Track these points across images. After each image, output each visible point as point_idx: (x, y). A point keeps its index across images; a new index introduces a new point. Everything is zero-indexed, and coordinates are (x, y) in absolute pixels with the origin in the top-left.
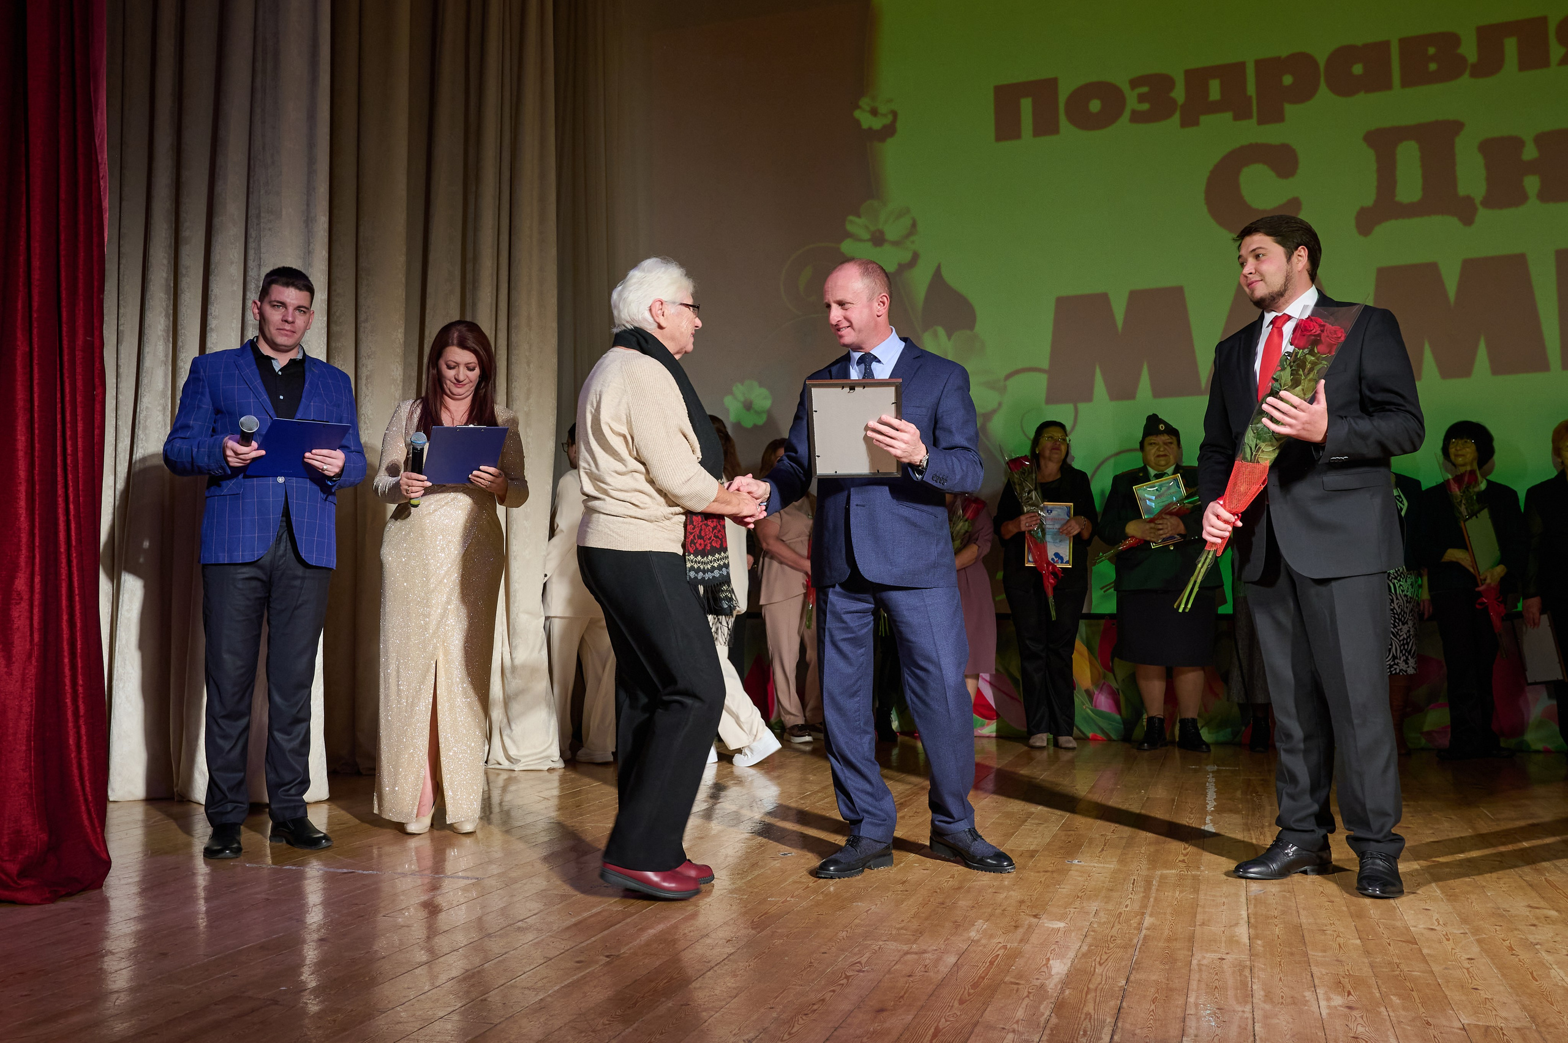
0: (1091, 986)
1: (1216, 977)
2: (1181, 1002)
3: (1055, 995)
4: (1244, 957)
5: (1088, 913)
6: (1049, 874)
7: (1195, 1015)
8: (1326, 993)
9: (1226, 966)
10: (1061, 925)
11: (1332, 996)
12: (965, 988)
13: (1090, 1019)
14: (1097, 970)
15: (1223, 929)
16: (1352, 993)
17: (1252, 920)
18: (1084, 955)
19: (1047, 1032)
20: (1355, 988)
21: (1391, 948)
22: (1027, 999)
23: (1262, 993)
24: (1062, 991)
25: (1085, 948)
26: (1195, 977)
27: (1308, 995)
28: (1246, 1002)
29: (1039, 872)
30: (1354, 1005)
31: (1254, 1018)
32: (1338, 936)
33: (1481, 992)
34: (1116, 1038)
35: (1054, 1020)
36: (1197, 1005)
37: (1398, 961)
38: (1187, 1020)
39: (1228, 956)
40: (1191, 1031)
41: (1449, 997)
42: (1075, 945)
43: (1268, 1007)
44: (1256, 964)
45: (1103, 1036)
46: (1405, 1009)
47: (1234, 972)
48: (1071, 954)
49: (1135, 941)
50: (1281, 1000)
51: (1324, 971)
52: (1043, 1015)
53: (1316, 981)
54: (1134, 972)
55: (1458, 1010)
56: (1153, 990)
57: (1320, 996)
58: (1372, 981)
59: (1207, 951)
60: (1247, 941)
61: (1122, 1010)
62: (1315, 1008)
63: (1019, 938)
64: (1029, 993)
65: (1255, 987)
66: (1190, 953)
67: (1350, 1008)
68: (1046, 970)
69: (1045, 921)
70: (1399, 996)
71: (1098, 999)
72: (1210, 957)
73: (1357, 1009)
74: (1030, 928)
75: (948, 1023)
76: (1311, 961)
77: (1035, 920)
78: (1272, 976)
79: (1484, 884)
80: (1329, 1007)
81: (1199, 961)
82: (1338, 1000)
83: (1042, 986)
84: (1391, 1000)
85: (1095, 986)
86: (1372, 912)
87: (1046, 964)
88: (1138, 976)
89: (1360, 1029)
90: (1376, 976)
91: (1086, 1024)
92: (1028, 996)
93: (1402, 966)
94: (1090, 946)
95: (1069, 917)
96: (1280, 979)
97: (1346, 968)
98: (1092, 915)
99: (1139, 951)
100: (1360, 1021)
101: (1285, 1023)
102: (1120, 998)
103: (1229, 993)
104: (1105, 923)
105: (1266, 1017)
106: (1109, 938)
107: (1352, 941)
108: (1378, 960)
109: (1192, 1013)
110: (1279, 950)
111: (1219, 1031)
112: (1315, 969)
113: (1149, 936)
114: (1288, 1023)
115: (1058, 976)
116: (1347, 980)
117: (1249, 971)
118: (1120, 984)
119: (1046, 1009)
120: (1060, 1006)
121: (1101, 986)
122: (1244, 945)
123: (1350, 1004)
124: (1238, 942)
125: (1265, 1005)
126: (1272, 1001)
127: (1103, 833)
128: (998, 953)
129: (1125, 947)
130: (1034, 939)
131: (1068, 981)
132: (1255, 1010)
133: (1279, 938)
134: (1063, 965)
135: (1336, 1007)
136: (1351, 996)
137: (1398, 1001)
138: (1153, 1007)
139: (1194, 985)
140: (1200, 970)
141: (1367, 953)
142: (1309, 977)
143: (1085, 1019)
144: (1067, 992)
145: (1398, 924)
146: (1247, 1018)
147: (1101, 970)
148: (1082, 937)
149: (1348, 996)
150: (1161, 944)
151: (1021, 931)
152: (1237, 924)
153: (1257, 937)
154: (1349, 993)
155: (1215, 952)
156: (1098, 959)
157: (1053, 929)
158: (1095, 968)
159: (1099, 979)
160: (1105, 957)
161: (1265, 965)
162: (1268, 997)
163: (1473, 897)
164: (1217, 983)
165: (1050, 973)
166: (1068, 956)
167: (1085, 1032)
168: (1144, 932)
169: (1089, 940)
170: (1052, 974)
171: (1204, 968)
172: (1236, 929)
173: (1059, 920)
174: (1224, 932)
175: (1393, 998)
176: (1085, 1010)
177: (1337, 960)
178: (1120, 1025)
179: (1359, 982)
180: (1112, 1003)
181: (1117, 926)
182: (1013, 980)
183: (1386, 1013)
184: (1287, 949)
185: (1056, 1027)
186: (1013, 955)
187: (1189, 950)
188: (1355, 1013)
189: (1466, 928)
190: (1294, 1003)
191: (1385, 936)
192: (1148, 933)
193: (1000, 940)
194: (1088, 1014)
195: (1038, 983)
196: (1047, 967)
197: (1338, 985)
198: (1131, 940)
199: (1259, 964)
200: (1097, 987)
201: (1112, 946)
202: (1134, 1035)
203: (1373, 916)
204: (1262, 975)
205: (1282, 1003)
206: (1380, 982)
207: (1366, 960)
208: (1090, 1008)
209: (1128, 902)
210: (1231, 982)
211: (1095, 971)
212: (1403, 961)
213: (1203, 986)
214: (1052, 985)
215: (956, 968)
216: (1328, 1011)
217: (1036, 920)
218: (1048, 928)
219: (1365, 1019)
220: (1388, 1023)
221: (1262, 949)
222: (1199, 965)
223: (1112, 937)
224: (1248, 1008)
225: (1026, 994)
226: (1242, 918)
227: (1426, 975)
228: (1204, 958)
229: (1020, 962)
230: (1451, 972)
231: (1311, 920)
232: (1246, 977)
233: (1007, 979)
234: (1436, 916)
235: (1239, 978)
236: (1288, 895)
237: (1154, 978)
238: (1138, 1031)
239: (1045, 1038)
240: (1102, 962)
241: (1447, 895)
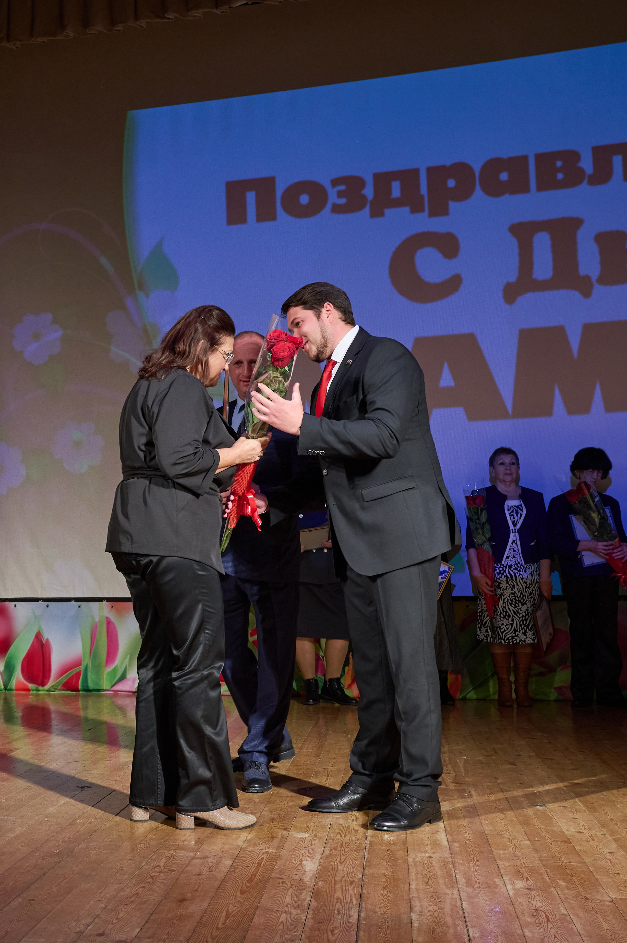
0: (337, 879)
1: (428, 870)
2: (406, 888)
3: (312, 885)
4: (447, 855)
5: (324, 826)
6: (289, 798)
7: (418, 897)
8: (510, 879)
9: (434, 862)
10: (306, 835)
11: (515, 881)
12: (243, 883)
13: (341, 902)
14: (339, 867)
15: (428, 836)
16: (529, 879)
17: (448, 829)
18: (328, 857)
19: (311, 912)
20: (531, 876)
21: (553, 846)
22: (291, 889)
23: (464, 880)
24: (316, 883)
25: (327, 852)
26: (413, 870)
27: (498, 881)
28: (454, 887)
29: (281, 797)
30: (532, 887)
31: (461, 898)
32: (513, 839)
33: (622, 876)
34: (362, 915)
35: (314, 904)
36: (417, 890)
37: (559, 855)
38: (412, 901)
39: (435, 855)
40: (417, 909)
41: (599, 880)
42: (319, 850)
43: (470, 890)
44: (456, 860)
45: (353, 914)
46: (568, 889)
47: (441, 867)
48: (318, 856)
49: (364, 846)
50: (478, 886)
51: (506, 864)
52: (305, 900)
53: (502, 871)
54: (367, 868)
55: (607, 889)
56: (383, 881)
57: (507, 882)
58: (543, 870)
59: (418, 852)
60: (447, 844)
61: (363, 896)
62: (504, 890)
63: (276, 845)
64: (292, 885)
65: (458, 876)
66: (406, 854)
67: (529, 889)
68: (301, 868)
69: (294, 832)
70: (564, 880)
71: (344, 887)
72: (421, 856)
73: (535, 890)
74: (284, 839)
75: (236, 908)
76: (496, 857)
77: (285, 832)
78: (469, 868)
79: (614, 799)
80: (514, 889)
81: (414, 859)
82: (519, 884)
83: (301, 880)
84: (558, 883)
85: (340, 878)
86: (535, 820)
87: (301, 864)
88: (370, 871)
89: (539, 904)
90: (544, 866)
91: (338, 905)
92: (291, 887)
93: (562, 859)
94: (331, 850)
95: (311, 829)
96: (476, 870)
97: (522, 862)
98: (328, 828)
99: (368, 853)
100: (538, 898)
101: (484, 901)
102: (360, 887)
103: (440, 881)
104: (339, 833)
105: (469, 897)
106: (344, 844)
107: (524, 842)
108: (544, 855)
109: (415, 895)
110: (471, 850)
111: (436, 908)
112: (499, 862)
113: (374, 842)
114: (486, 901)
115: (311, 872)
116: (524, 870)
117: (452, 865)
118: (359, 877)
119: (306, 896)
120: (316, 894)
121: (344, 879)
122: (445, 847)
123: (529, 887)
124: (440, 845)
125: (467, 889)
126: (472, 887)
127: (325, 767)
128: (263, 856)
129: (357, 850)
130: (287, 845)
131: (319, 875)
132: (461, 892)
133: (469, 841)
134: (313, 865)
135: (519, 889)
136: (528, 881)
137: (563, 884)
138: (385, 892)
139: (413, 876)
140: (416, 865)
141: (537, 850)
142: (496, 868)
143: (337, 902)
144: (320, 883)
145: (556, 829)
146: (456, 898)
147: (342, 868)
148: (324, 844)
149: (527, 881)
150: (383, 848)
151: (276, 841)
152: (437, 832)
153: (454, 841)
154: (527, 879)
155: (425, 852)
156: (338, 860)
157: (300, 838)
158: (337, 866)
159: (342, 874)
160: (343, 858)
161: (462, 860)
162: (469, 883)
163: (607, 808)
164: (429, 875)
165: (304, 870)
166: (316, 858)
167: (339, 911)
168: (369, 839)
169: (329, 846)
170: (307, 869)
171: (418, 864)
172: (437, 836)
173: (304, 832)
174: (428, 838)
175: (560, 882)
176: (336, 895)
177: (515, 856)
178: (363, 905)
179: (533, 871)
180: (355, 890)
181: (348, 836)
182: (278, 876)
183: (555, 892)
184: (477, 849)
185: (316, 909)
186: (274, 858)
187: (404, 851)
188: (533, 893)
189: (605, 831)
190: (488, 887)
191: (547, 838)
192: (372, 839)
193: (262, 847)
194: (338, 899)
195: (297, 877)
196: (302, 866)
197: (518, 874)
198: (360, 845)
199: (459, 860)
200: (342, 880)
201: (347, 849)
202: (375, 912)
203: (536, 824)
204: (462, 868)
205: (480, 887)
206: (548, 871)
207: (536, 856)
208: (339, 894)
209: (353, 818)
210: (439, 873)
211: (337, 868)
212: (562, 855)
213: (420, 876)
214: (308, 878)
215: (233, 869)
216: (513, 892)
217: (287, 832)
218: (297, 838)
219: (541, 897)
220: (558, 899)
221: (458, 849)
222: (414, 862)
223: (346, 843)
224: (455, 891)
225: (289, 886)
226: (440, 828)
227: (581, 865)
228: (417, 856)
229: (280, 864)
230: (598, 862)
231: (491, 828)
232: (449, 868)
233: (273, 875)
234: (582, 823)
235: (445, 871)
236: (471, 810)
237: (383, 872)
238: (377, 910)
239: (310, 916)
240: (342, 861)
241: (588, 808)
